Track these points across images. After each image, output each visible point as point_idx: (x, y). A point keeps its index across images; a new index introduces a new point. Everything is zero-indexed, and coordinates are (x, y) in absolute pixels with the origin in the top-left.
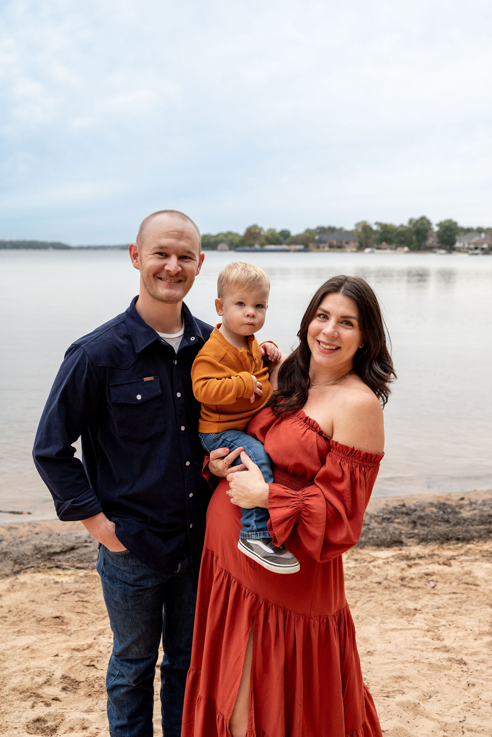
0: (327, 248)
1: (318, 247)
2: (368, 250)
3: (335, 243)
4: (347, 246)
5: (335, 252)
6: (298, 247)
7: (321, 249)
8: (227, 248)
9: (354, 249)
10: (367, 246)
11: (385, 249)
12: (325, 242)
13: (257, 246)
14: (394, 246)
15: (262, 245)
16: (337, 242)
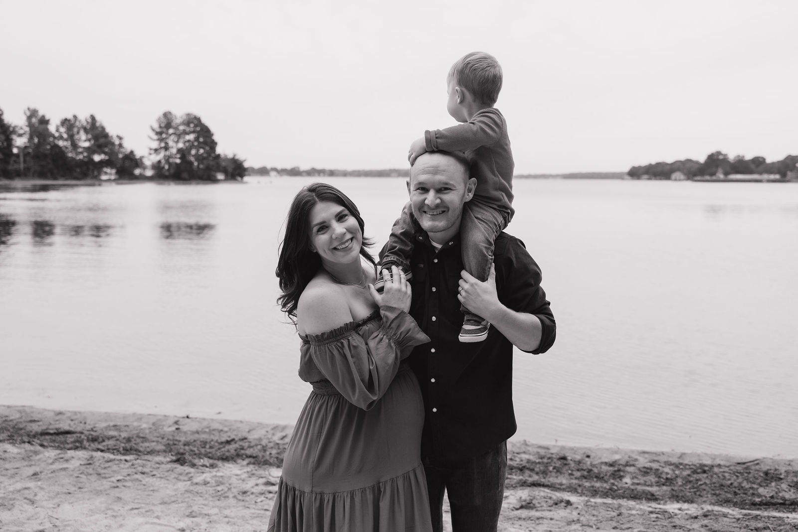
6: (772, 177)
8: (682, 177)
13: (722, 176)
15: (726, 174)
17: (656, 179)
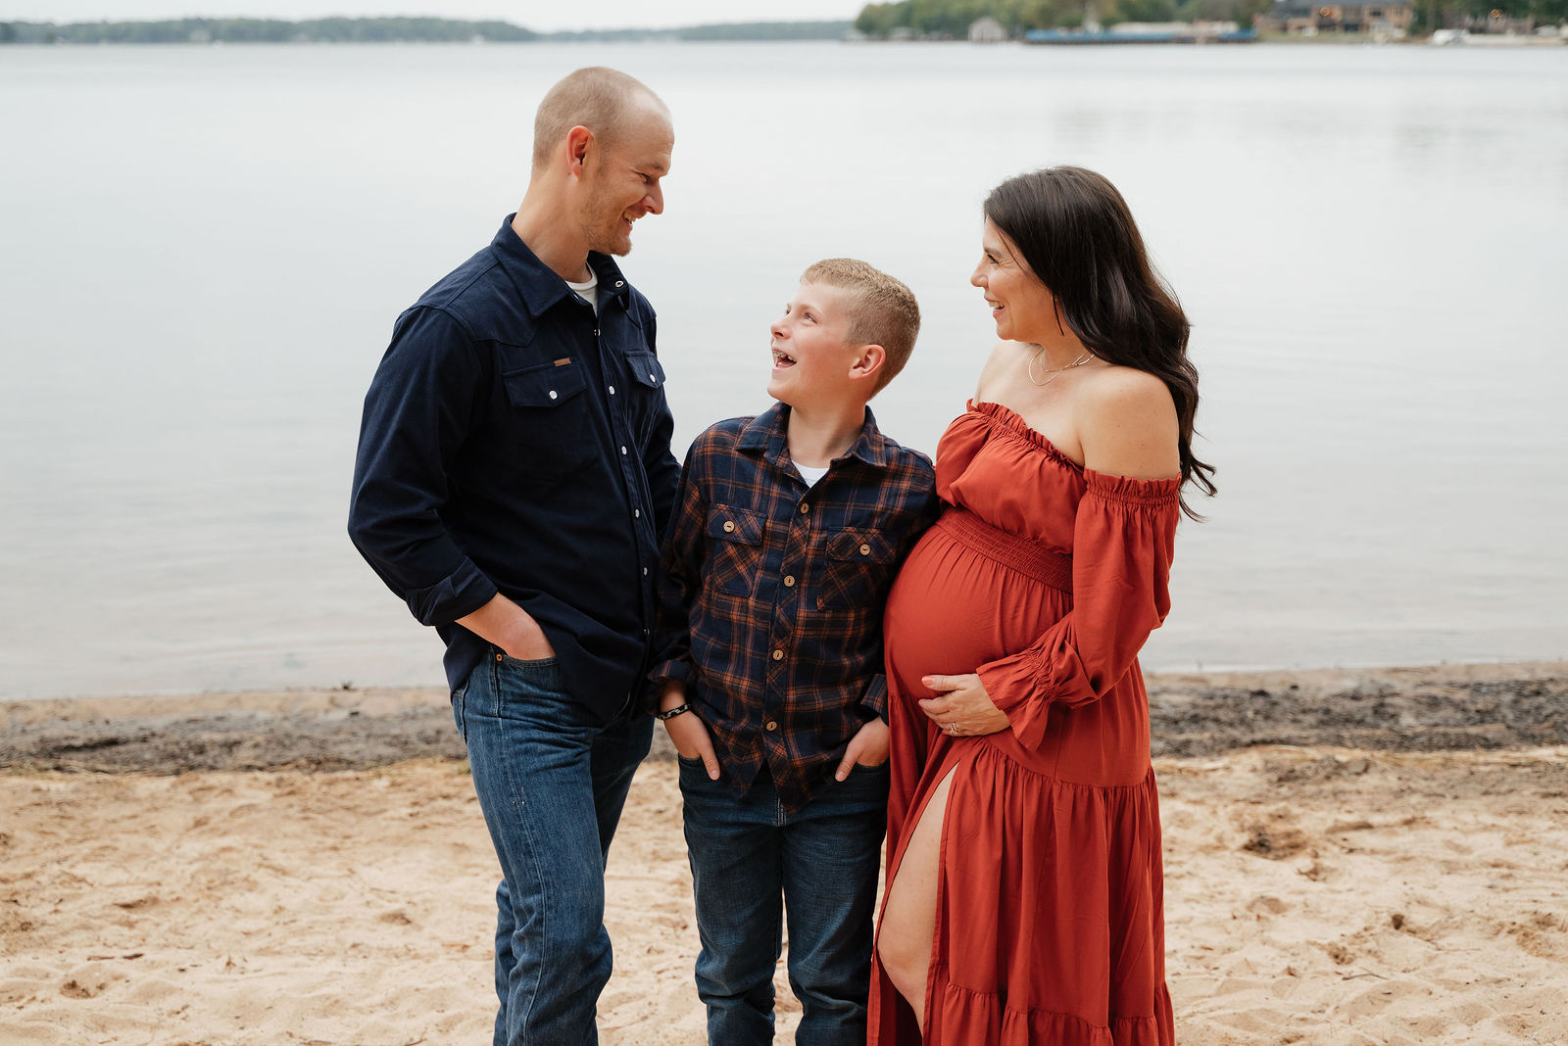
0: (1311, 32)
1: (1284, 29)
2: (1441, 36)
3: (1337, 14)
4: (1375, 22)
5: (1336, 42)
6: (1220, 28)
7: (1292, 33)
8: (998, 32)
9: (1399, 34)
10: (1442, 24)
11: (1499, 32)
12: (1305, 12)
13: (1093, 28)
14: (1529, 22)
15: (1107, 23)
16: (1345, 10)
17: (931, 40)
